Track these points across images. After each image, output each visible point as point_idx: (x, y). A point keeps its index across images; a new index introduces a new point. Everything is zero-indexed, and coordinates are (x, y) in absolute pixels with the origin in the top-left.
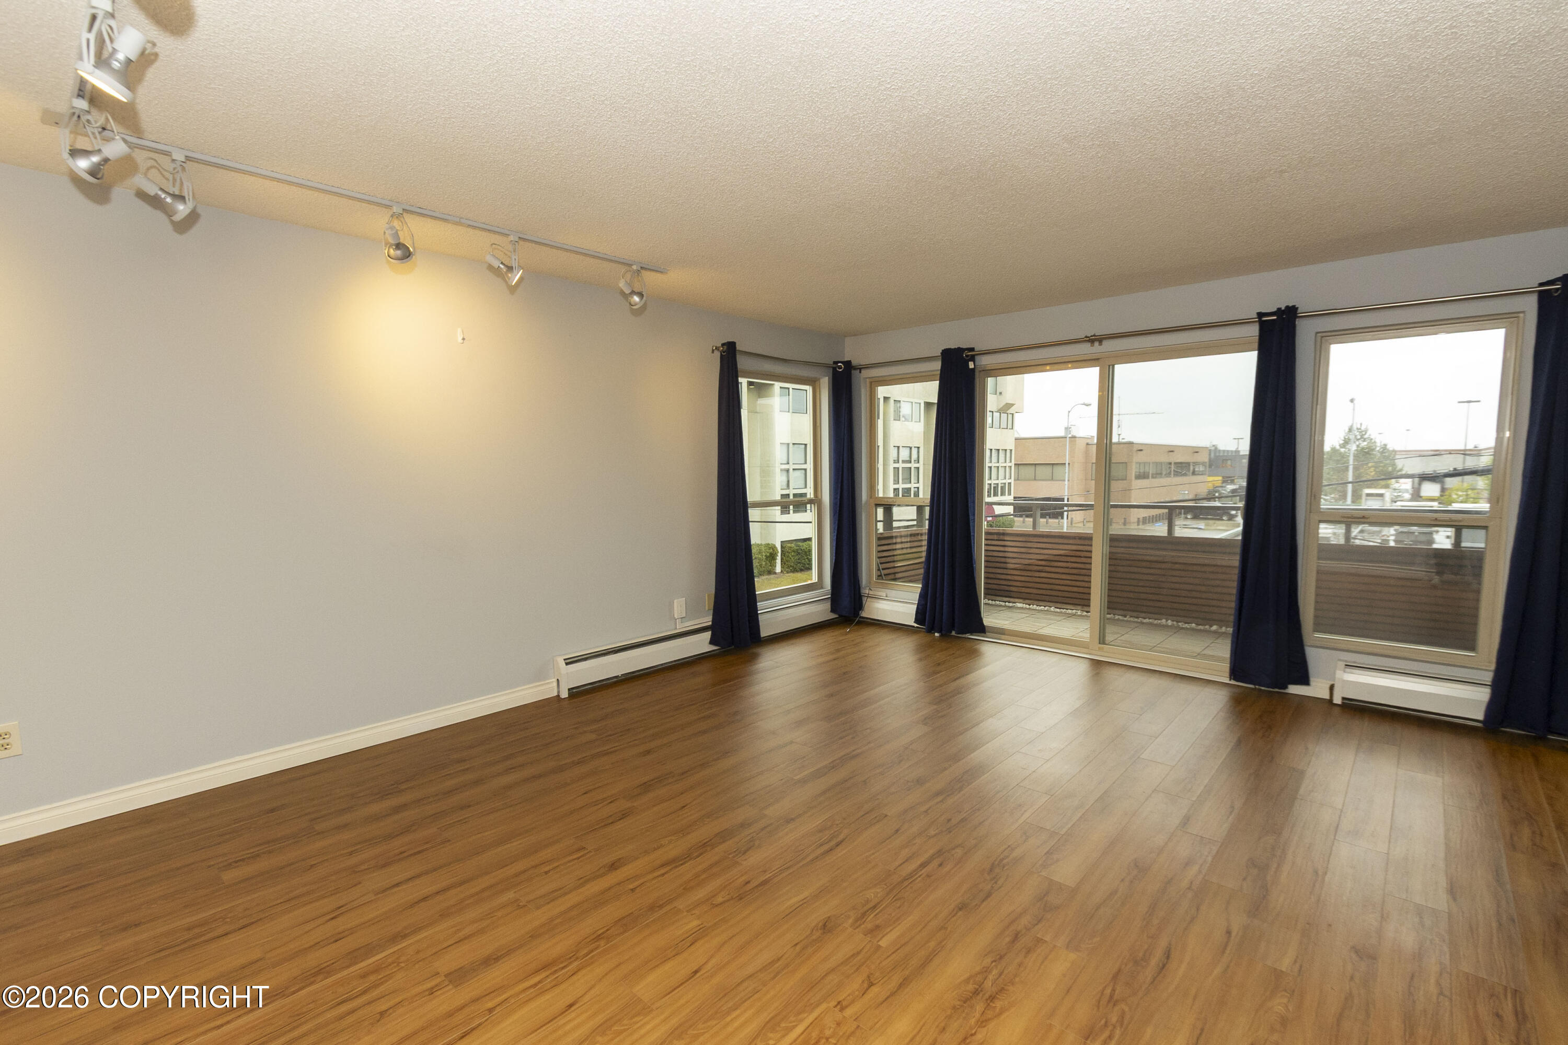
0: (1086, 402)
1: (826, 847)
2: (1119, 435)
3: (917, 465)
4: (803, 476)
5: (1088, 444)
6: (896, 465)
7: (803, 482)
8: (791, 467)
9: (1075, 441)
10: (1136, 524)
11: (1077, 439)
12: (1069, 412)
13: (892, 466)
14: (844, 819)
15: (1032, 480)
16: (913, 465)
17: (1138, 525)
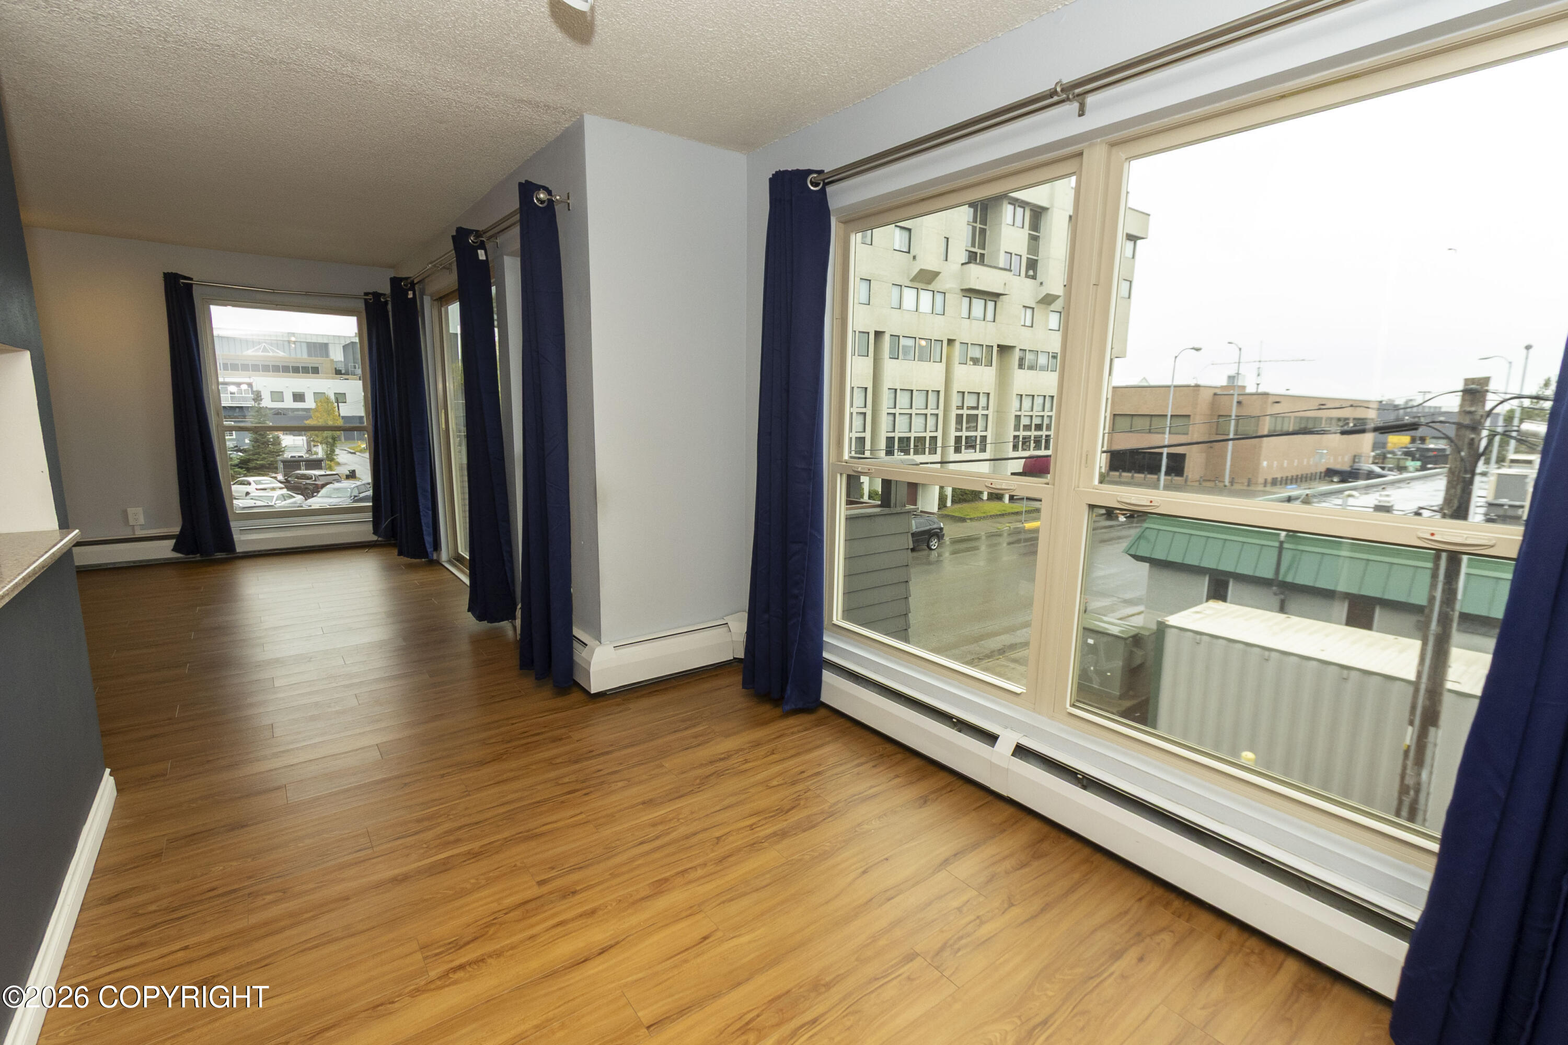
0: (1197, 346)
2: (1258, 384)
3: (985, 412)
4: (908, 421)
5: (1215, 394)
6: (960, 412)
7: (908, 425)
8: (914, 411)
9: (1199, 390)
10: (1263, 485)
11: (1201, 388)
12: (1176, 357)
13: (954, 413)
15: (1147, 433)
16: (980, 412)
17: (1265, 486)
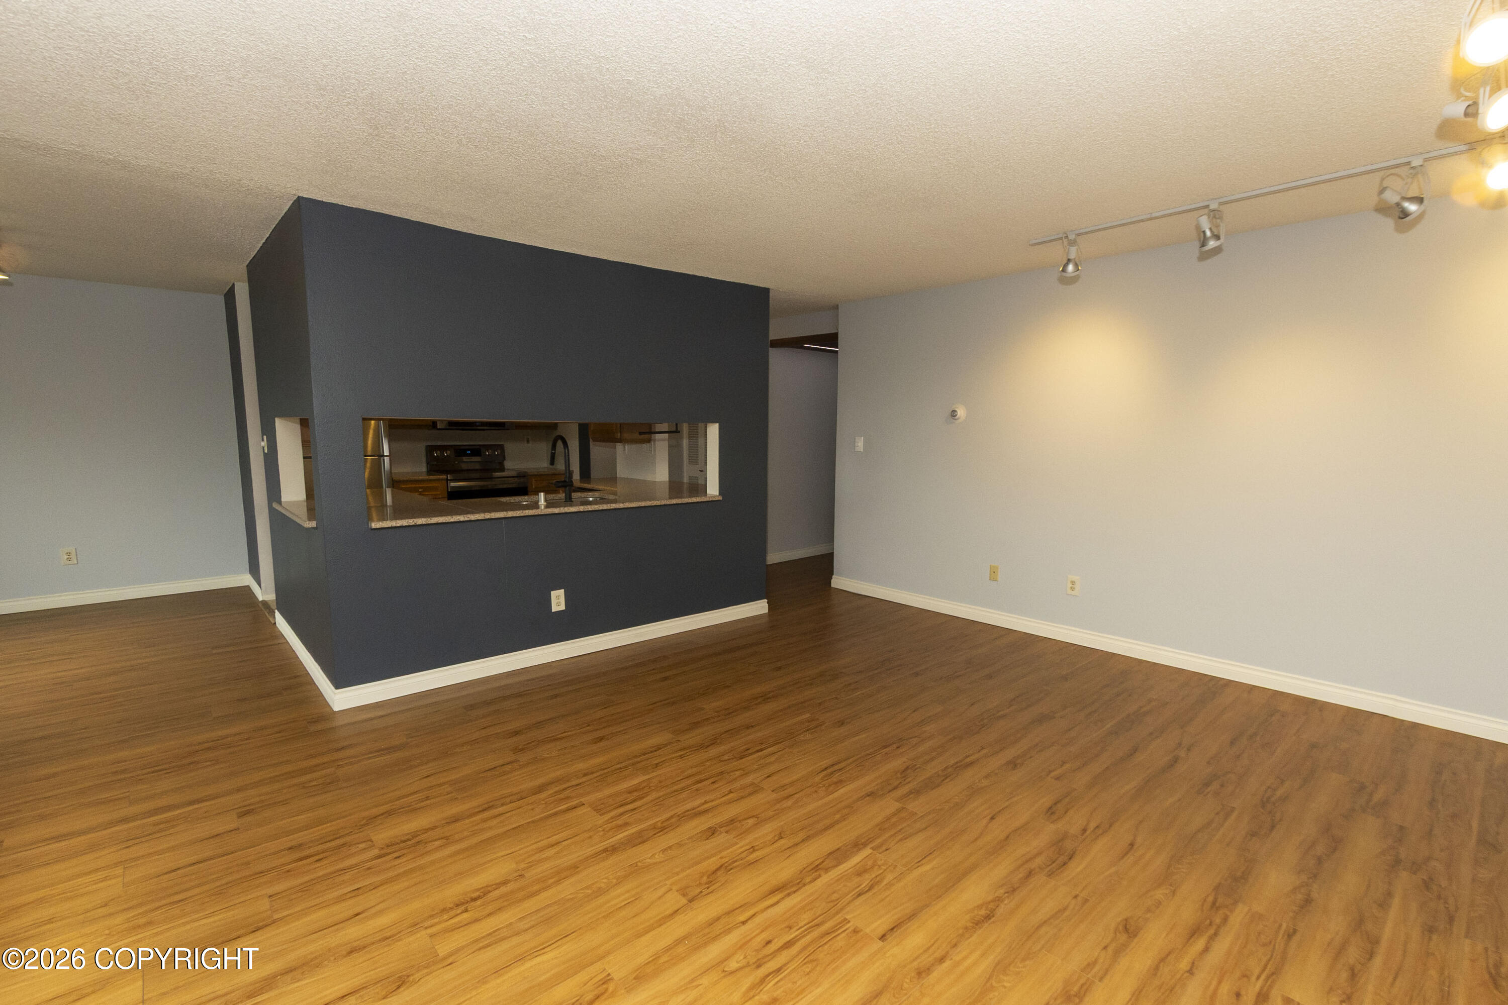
1: (836, 767)
14: (816, 791)
